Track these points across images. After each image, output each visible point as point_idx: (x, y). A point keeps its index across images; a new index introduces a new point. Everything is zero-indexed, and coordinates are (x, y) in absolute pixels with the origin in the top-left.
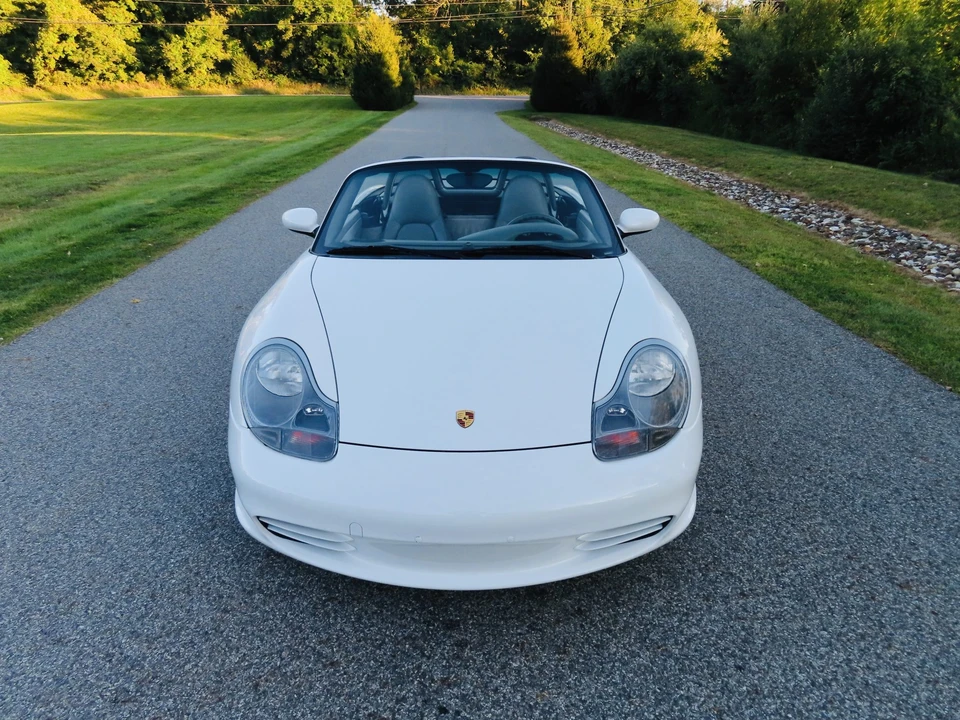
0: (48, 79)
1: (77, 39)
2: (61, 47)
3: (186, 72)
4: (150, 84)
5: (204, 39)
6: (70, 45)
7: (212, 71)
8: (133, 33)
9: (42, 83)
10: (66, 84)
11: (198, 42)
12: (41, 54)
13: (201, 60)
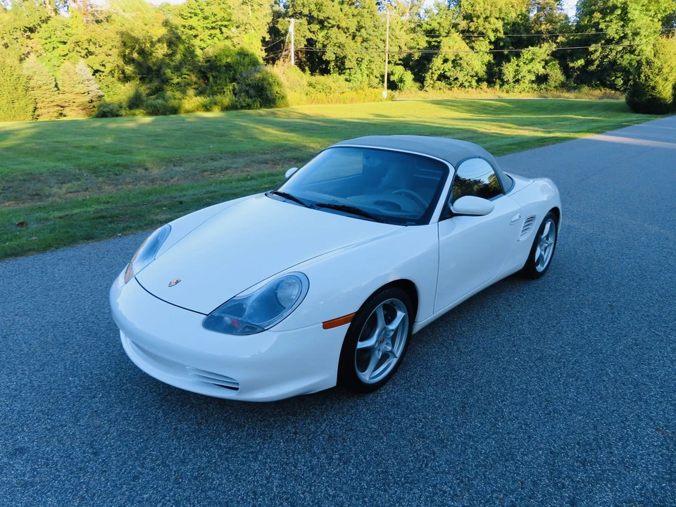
0: (431, 86)
1: (453, 62)
2: (442, 67)
3: (514, 82)
4: (489, 90)
5: (533, 59)
6: (449, 64)
7: (533, 82)
8: (489, 58)
9: (427, 89)
10: (440, 89)
11: (527, 62)
12: (430, 71)
13: (526, 74)
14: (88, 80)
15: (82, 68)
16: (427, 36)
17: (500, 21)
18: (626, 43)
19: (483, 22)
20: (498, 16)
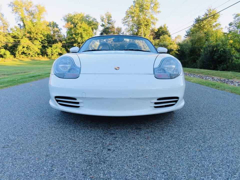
0: (19, 56)
1: (27, 48)
2: (23, 49)
3: (52, 55)
4: (43, 58)
5: (56, 48)
6: (25, 49)
7: (58, 55)
8: (40, 47)
9: (17, 57)
10: (23, 58)
11: (55, 48)
12: (18, 51)
13: (55, 52)
16: (13, 38)
17: (42, 35)
19: (35, 35)
20: (41, 33)
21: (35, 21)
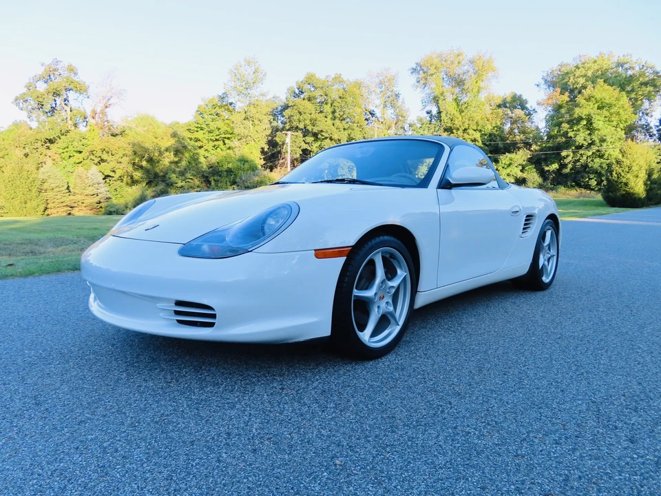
5: (509, 165)
11: (506, 166)
13: (506, 177)
14: (98, 184)
15: (95, 173)
17: (478, 132)
18: (594, 148)
19: (462, 134)
20: (475, 128)
21: (465, 100)
